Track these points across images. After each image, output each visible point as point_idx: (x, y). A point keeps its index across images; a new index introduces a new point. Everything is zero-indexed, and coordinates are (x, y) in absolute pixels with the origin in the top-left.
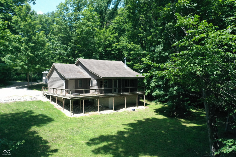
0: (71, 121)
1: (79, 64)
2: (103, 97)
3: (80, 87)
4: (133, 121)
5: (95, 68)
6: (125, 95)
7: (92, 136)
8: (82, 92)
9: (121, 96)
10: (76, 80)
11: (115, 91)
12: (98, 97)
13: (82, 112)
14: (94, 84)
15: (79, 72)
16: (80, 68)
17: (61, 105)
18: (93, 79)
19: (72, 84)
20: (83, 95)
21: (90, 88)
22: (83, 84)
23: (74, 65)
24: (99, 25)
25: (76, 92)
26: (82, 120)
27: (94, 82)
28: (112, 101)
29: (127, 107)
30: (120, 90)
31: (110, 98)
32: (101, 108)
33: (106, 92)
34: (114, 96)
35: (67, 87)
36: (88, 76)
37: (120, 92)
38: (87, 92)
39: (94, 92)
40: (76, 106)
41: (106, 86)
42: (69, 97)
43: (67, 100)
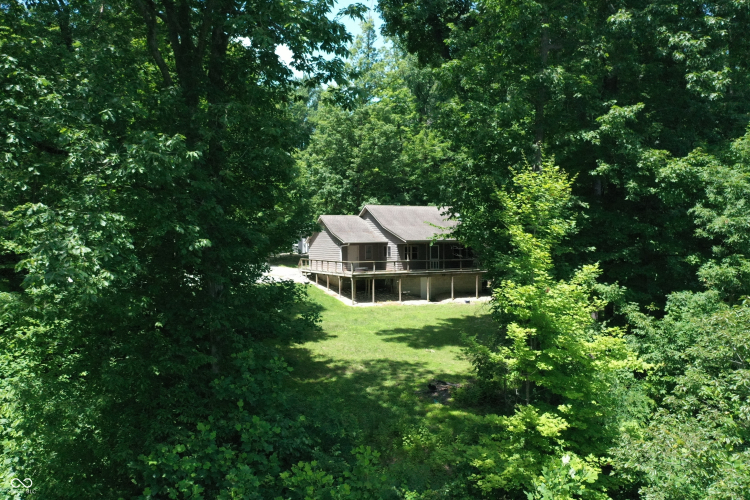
0: (353, 311)
1: (366, 215)
2: (407, 275)
3: (368, 258)
5: (396, 222)
6: (451, 275)
8: (370, 267)
9: (444, 275)
10: (362, 246)
11: (435, 266)
12: (399, 276)
13: (370, 300)
14: (394, 252)
15: (366, 230)
16: (367, 223)
17: (336, 289)
18: (390, 244)
19: (354, 253)
20: (374, 272)
21: (385, 259)
22: (373, 253)
23: (358, 217)
24: (412, 120)
25: (361, 265)
26: (371, 311)
27: (393, 249)
28: (426, 285)
29: (455, 297)
30: (441, 263)
31: (422, 279)
32: (405, 297)
33: (413, 266)
34: (429, 275)
35: (345, 257)
36: (383, 239)
37: (441, 267)
38: (382, 266)
39: (393, 266)
40: (361, 289)
41: (414, 256)
42: (349, 274)
43: (346, 280)
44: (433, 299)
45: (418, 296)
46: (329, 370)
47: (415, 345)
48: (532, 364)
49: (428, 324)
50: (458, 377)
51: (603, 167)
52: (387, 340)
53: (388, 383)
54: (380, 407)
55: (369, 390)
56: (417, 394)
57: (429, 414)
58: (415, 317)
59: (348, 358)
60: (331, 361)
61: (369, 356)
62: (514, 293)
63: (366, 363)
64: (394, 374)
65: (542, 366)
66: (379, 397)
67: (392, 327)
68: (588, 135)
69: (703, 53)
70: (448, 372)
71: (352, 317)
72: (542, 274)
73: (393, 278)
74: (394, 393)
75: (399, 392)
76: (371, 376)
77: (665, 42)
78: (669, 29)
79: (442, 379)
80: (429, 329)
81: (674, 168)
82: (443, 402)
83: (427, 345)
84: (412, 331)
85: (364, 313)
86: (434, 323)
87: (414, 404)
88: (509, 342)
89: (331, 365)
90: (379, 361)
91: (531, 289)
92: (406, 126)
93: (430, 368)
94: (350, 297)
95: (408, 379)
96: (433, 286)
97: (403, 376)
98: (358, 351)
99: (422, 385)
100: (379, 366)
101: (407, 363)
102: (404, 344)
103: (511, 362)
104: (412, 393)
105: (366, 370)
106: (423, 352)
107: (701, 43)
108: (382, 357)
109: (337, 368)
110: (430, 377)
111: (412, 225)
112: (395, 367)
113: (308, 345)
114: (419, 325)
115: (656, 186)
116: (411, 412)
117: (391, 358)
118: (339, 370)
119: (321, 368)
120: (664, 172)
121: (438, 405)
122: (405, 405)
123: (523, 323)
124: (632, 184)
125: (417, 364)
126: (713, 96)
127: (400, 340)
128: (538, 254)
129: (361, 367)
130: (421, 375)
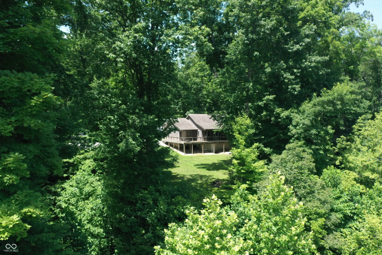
0: (185, 157)
1: (189, 118)
2: (206, 143)
3: (190, 136)
4: (226, 159)
5: (201, 121)
6: (223, 143)
7: (197, 163)
8: (191, 140)
9: (220, 143)
10: (187, 131)
11: (217, 139)
12: (202, 143)
13: (191, 153)
14: (200, 134)
15: (189, 124)
16: (189, 121)
17: (177, 148)
18: (199, 130)
19: (184, 134)
20: (193, 142)
21: (197, 136)
22: (192, 134)
23: (185, 119)
24: (208, 75)
25: (187, 139)
26: (192, 157)
27: (200, 132)
28: (213, 147)
29: (225, 151)
30: (219, 138)
31: (212, 144)
32: (205, 152)
33: (208, 139)
34: (214, 143)
35: (181, 136)
36: (196, 128)
37: (219, 140)
38: (195, 139)
39: (200, 139)
40: (188, 149)
41: (209, 135)
42: (183, 142)
43: (181, 145)
44: (216, 152)
45: (210, 151)
46: (178, 178)
47: (209, 170)
48: (240, 170)
49: (214, 162)
50: (223, 180)
51: (264, 113)
52: (198, 168)
53: (199, 182)
54: (197, 189)
55: (193, 184)
56: (209, 185)
57: (213, 191)
58: (209, 160)
59: (185, 174)
60: (178, 175)
61: (192, 173)
62: (235, 151)
63: (191, 176)
64: (201, 179)
65: (242, 171)
66: (196, 186)
67: (200, 163)
68: (260, 103)
69: (293, 80)
70: (220, 178)
71: (184, 160)
72: (242, 147)
73: (200, 144)
74: (201, 185)
75: (203, 184)
76: (193, 179)
77: (283, 76)
78: (284, 72)
79: (218, 180)
80: (214, 164)
81: (285, 114)
82: (218, 187)
83: (213, 170)
84: (208, 165)
85: (189, 158)
86: (216, 162)
87: (208, 188)
88: (233, 165)
89: (179, 176)
90: (196, 175)
91: (239, 150)
92: (205, 77)
93: (214, 177)
94: (183, 152)
95: (206, 181)
96: (216, 147)
97: (204, 180)
98: (187, 171)
99: (211, 182)
100: (196, 176)
101: (206, 176)
102: (205, 169)
103: (235, 170)
104: (207, 185)
105: (191, 178)
106: (212, 172)
107: (293, 77)
108: (197, 174)
109: (181, 177)
110: (214, 180)
111: (207, 122)
112: (201, 177)
113: (169, 169)
114: (210, 162)
115: (280, 118)
116: (207, 190)
117: (200, 174)
118: (182, 178)
119: (175, 177)
120: (282, 115)
121: (216, 188)
122: (205, 188)
123: (237, 159)
124: (273, 119)
125: (209, 176)
126: (296, 93)
127: (203, 168)
128: (241, 141)
129: (189, 177)
130: (210, 179)
